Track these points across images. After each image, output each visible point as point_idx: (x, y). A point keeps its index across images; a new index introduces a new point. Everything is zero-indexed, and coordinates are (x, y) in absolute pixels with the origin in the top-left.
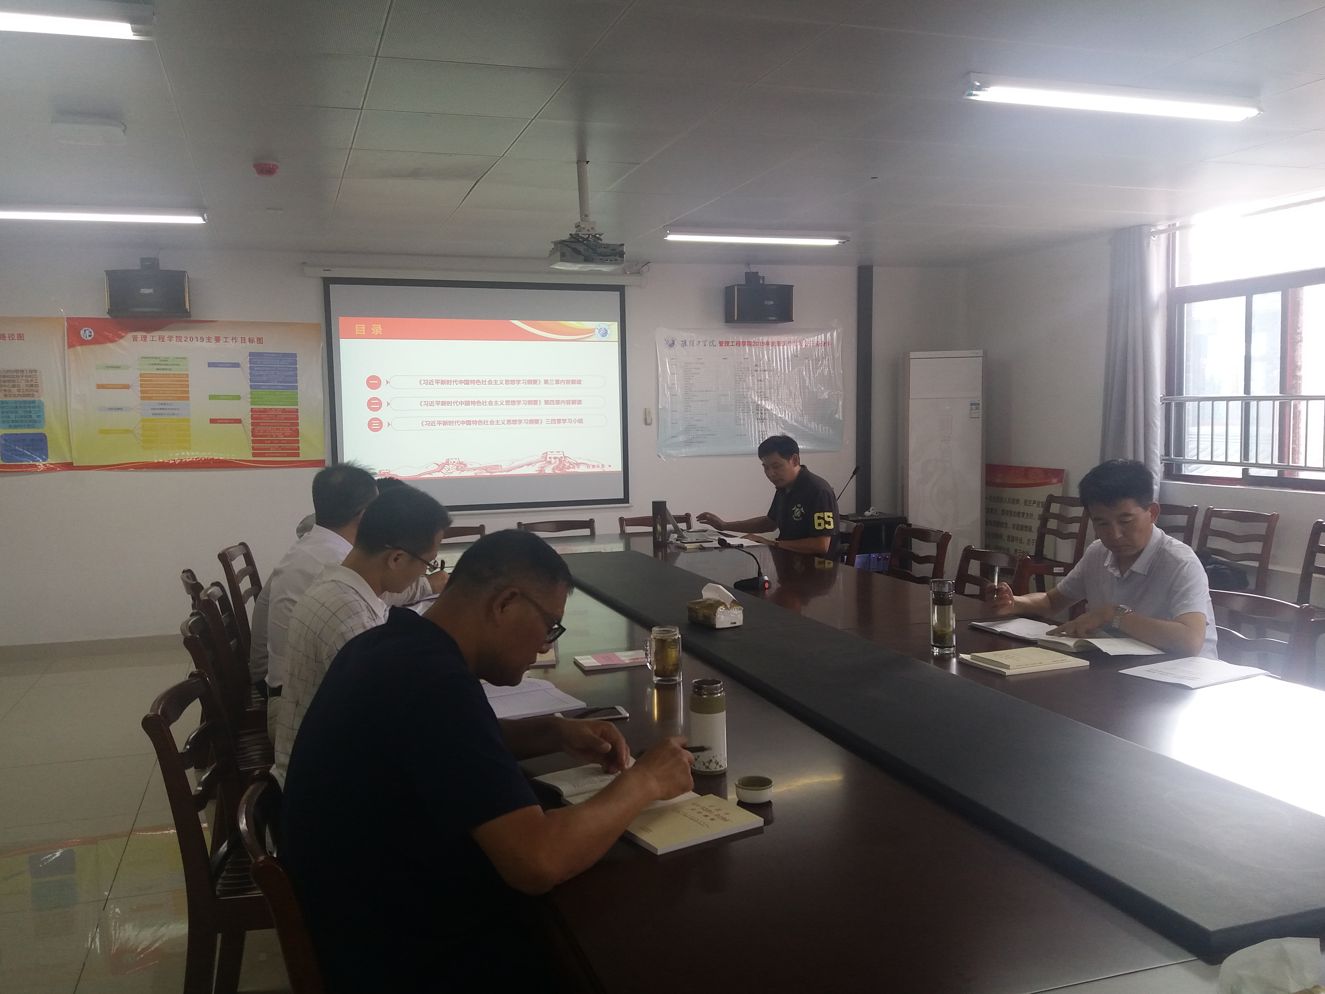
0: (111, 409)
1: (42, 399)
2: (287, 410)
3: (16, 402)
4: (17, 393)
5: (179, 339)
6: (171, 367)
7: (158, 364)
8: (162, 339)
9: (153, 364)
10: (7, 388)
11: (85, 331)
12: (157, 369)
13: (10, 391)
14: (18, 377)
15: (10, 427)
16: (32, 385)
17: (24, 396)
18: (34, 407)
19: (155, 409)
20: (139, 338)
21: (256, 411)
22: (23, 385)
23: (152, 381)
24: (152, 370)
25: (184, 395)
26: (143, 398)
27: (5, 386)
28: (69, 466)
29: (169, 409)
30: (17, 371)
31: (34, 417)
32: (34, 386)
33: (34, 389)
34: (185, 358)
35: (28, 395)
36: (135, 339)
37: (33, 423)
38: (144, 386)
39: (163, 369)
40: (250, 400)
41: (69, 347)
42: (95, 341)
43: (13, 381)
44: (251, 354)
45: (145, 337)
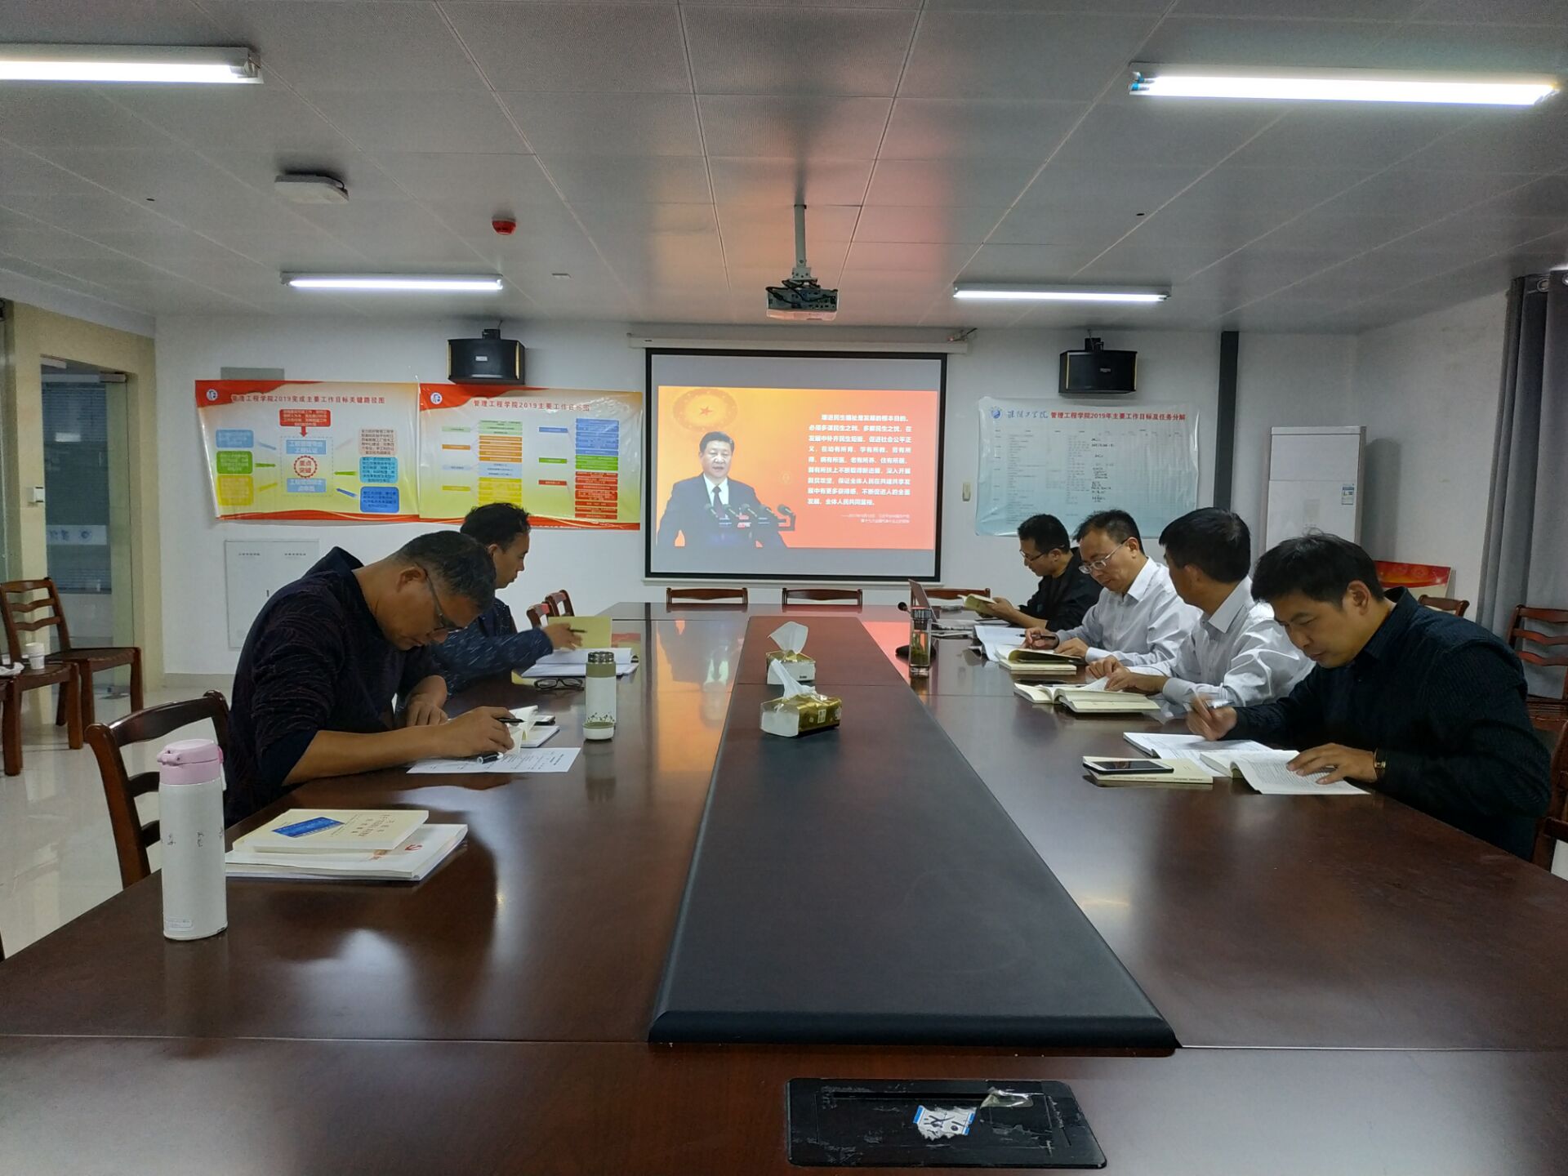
0: (453, 468)
1: (396, 457)
2: (608, 474)
3: (375, 458)
4: (376, 451)
5: (515, 405)
6: (507, 431)
7: (496, 428)
8: (499, 404)
9: (491, 428)
10: (368, 446)
11: (434, 396)
12: (494, 432)
13: (371, 449)
14: (377, 436)
15: (369, 480)
17: (382, 453)
18: (389, 464)
19: (491, 469)
20: (480, 404)
21: (580, 475)
22: (381, 444)
23: (489, 443)
24: (490, 433)
25: (517, 457)
26: (481, 459)
27: (367, 444)
28: (415, 518)
29: (504, 469)
30: (377, 431)
31: (390, 473)
32: (390, 444)
33: (390, 447)
34: (519, 423)
35: (385, 453)
36: (477, 403)
37: (388, 478)
38: (483, 447)
39: (500, 432)
40: (575, 463)
41: (421, 410)
42: (442, 405)
43: (374, 440)
44: (578, 421)
45: (485, 402)
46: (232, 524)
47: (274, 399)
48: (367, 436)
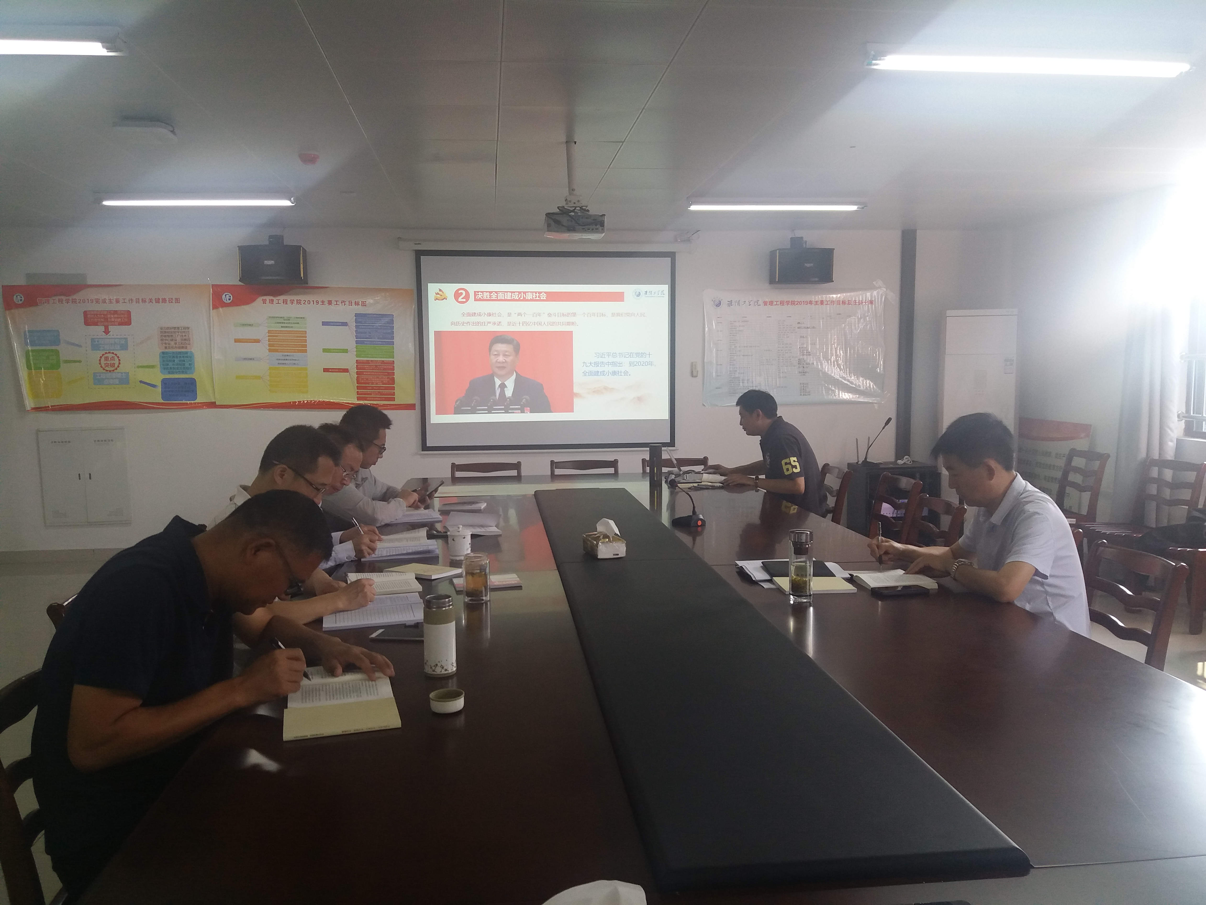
0: (245, 359)
1: (193, 350)
2: (385, 362)
3: (173, 353)
4: (174, 346)
5: (299, 302)
6: (293, 325)
7: (283, 323)
8: (285, 302)
9: (278, 323)
10: (166, 342)
11: (226, 295)
12: (282, 327)
13: (169, 344)
14: (174, 332)
15: (169, 373)
16: (185, 339)
17: (179, 348)
18: (187, 357)
19: (279, 359)
20: (268, 302)
21: (360, 363)
22: (179, 339)
23: (277, 336)
24: (278, 328)
25: (303, 349)
27: (166, 340)
28: (212, 405)
29: (291, 360)
30: (175, 328)
31: (187, 365)
32: (186, 340)
33: (187, 342)
34: (304, 318)
35: (183, 348)
36: (264, 302)
37: (185, 370)
38: (271, 340)
39: (287, 327)
40: (355, 353)
41: (213, 309)
42: (233, 304)
43: (172, 336)
44: (357, 315)
45: (272, 300)
46: (42, 415)
47: (78, 301)
48: (165, 332)
